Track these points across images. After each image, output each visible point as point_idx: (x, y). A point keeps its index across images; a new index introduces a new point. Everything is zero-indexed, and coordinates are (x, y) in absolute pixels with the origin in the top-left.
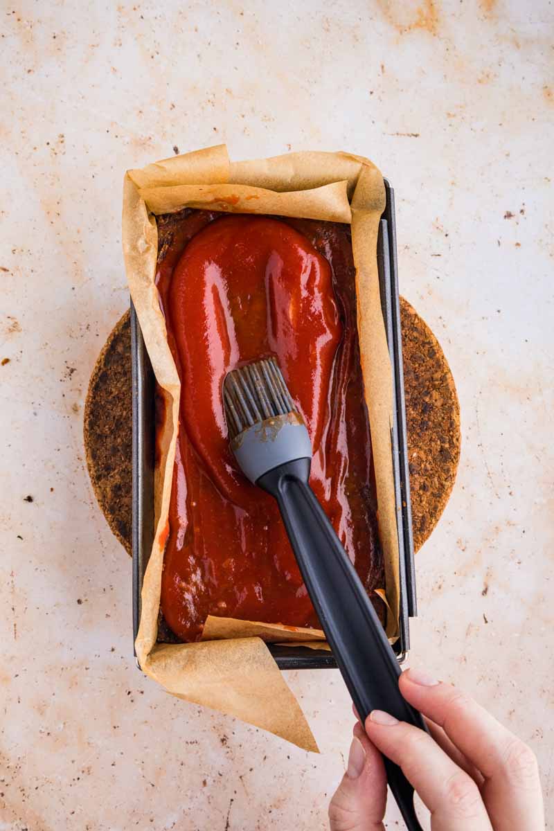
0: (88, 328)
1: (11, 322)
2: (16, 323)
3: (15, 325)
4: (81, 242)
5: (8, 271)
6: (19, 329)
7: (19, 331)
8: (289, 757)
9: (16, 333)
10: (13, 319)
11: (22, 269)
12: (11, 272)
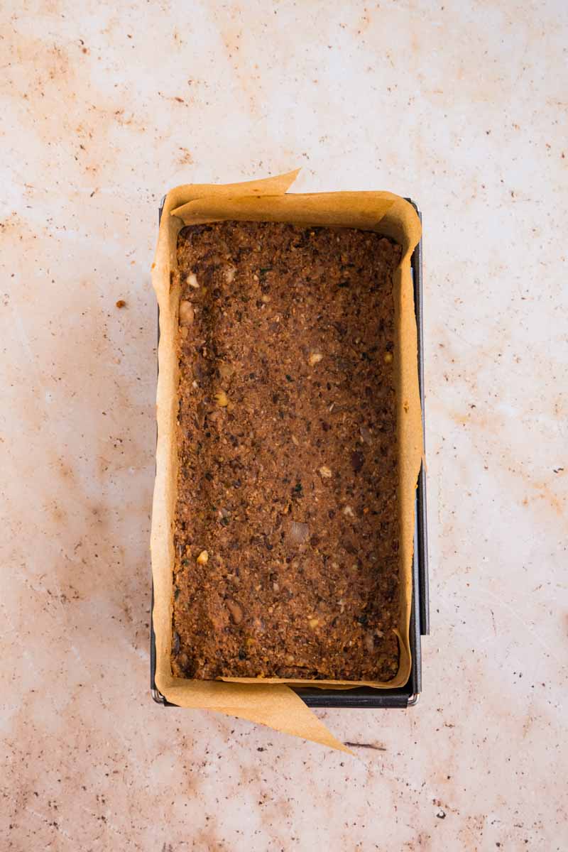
0: (260, 165)
1: (183, 153)
2: (188, 155)
3: (187, 157)
4: (258, 77)
5: (183, 101)
6: (191, 161)
7: (190, 163)
8: (438, 611)
9: (187, 165)
10: (185, 150)
11: (197, 101)
12: (186, 102)
